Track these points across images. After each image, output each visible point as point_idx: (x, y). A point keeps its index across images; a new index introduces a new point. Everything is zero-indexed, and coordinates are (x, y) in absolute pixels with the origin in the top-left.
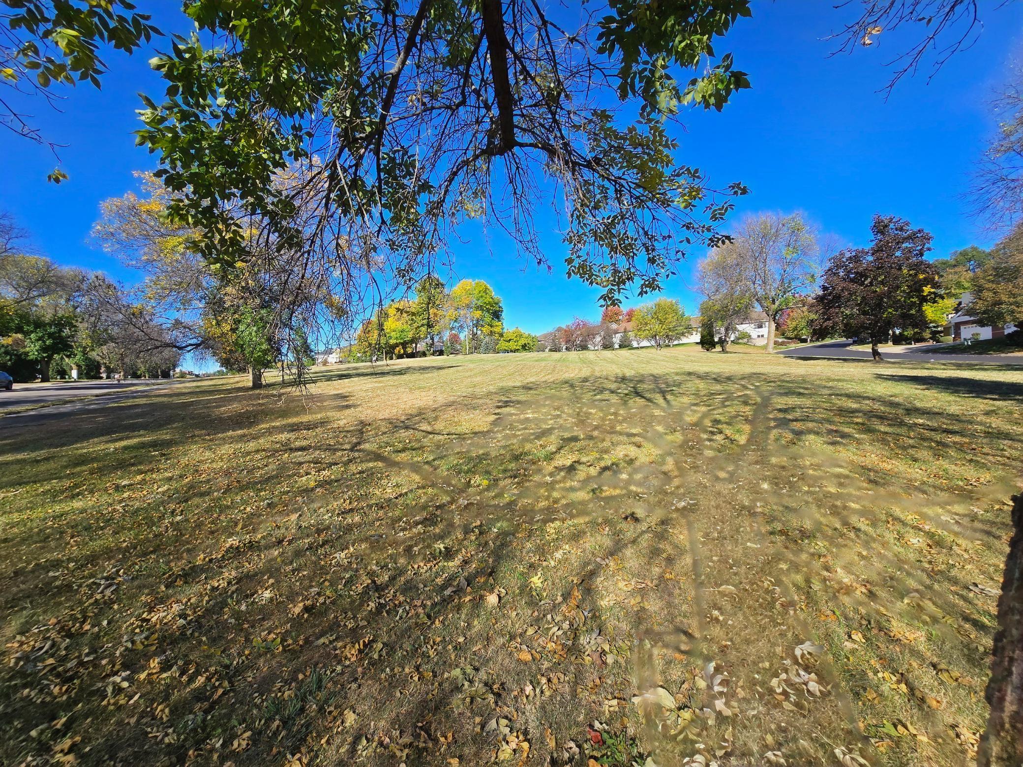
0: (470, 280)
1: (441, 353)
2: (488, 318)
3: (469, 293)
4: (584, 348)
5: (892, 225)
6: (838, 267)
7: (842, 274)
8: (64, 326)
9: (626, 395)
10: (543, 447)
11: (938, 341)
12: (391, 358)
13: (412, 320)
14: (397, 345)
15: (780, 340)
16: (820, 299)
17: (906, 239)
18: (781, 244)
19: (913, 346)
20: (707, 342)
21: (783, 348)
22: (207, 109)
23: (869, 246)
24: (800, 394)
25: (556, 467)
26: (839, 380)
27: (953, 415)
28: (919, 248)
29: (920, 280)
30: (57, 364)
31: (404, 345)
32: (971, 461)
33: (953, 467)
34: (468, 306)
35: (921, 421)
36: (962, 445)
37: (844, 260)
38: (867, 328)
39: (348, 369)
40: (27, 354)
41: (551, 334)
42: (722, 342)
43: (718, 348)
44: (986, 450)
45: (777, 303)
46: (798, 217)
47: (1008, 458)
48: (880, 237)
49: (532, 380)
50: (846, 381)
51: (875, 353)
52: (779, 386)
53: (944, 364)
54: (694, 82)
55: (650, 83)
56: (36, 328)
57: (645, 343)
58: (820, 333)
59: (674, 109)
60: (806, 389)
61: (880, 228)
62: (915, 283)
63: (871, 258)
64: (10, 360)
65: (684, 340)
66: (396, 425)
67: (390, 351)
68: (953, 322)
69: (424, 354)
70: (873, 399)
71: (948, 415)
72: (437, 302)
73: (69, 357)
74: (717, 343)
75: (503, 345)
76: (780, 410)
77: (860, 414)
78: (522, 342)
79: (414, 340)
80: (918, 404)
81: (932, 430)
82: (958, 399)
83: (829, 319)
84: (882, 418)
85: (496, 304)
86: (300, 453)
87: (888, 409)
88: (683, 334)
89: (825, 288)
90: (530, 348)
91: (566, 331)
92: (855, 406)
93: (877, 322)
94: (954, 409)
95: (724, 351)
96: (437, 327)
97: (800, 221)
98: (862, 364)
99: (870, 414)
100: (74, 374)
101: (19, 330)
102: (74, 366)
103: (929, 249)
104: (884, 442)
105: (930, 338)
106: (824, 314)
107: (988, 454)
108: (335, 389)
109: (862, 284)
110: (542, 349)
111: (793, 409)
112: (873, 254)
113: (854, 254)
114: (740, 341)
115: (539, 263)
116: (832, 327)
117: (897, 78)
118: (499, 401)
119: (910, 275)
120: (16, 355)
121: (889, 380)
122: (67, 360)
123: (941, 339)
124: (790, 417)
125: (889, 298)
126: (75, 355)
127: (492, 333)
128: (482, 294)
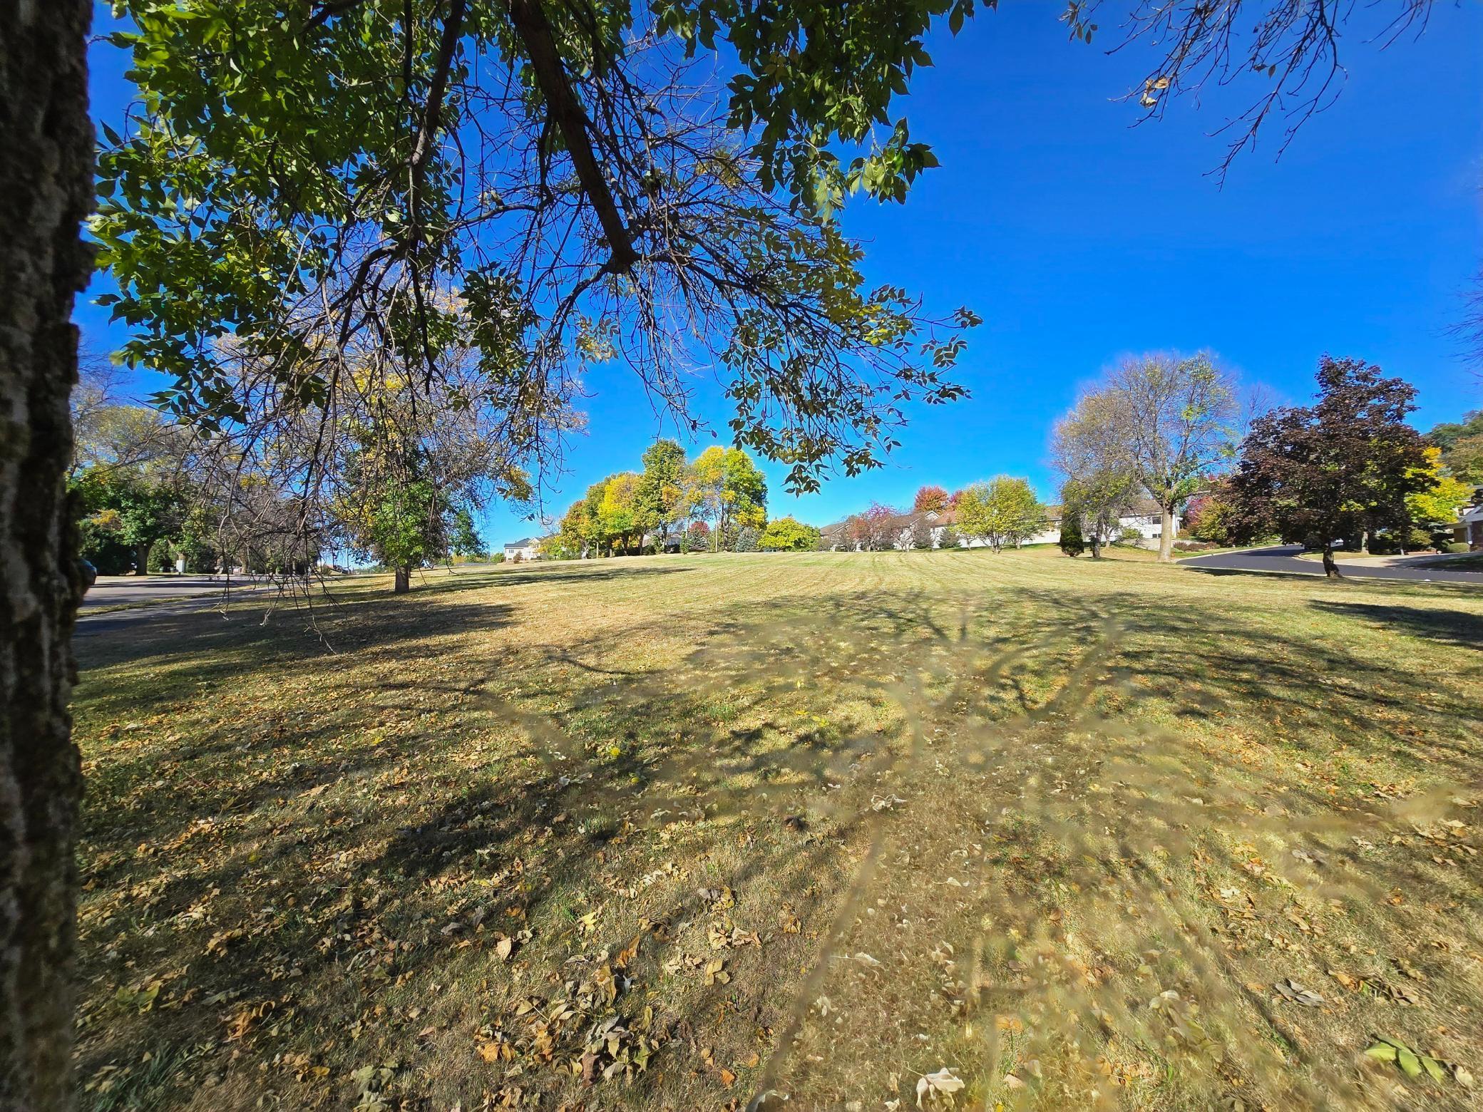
0: (721, 447)
1: (677, 549)
2: (746, 500)
3: (718, 465)
4: (888, 547)
5: (1350, 373)
6: (1265, 434)
7: (1270, 445)
8: (171, 501)
9: (910, 620)
10: (735, 698)
11: (1445, 550)
12: (607, 555)
13: (637, 501)
14: (615, 537)
15: (1188, 543)
16: (1239, 482)
17: (1373, 394)
18: (1180, 400)
19: (1402, 556)
20: (1071, 544)
21: (1192, 556)
22: (172, 214)
23: (1312, 404)
24: (1174, 629)
25: (733, 732)
26: (1247, 609)
27: (1404, 673)
28: (1395, 406)
29: (1399, 456)
30: (162, 551)
31: (625, 535)
32: (1399, 753)
33: (1363, 763)
34: (717, 484)
35: (1345, 681)
36: (1395, 724)
37: (1274, 423)
38: (1316, 528)
39: (542, 569)
40: (122, 537)
41: (839, 526)
42: (1094, 542)
43: (1088, 553)
44: (1432, 735)
45: (1175, 487)
46: (1206, 359)
47: (1463, 752)
48: (1332, 390)
49: (784, 593)
50: (1259, 610)
51: (1329, 567)
52: (1148, 615)
53: (1442, 588)
54: (859, 163)
55: (801, 166)
56: (135, 502)
57: (977, 543)
58: (1241, 535)
59: (839, 202)
60: (1186, 621)
61: (1331, 376)
62: (1390, 460)
63: (1316, 422)
64: (99, 545)
65: (1037, 539)
66: (551, 655)
67: (605, 545)
68: (1469, 520)
69: (652, 551)
70: (1285, 642)
71: (1396, 672)
72: (674, 477)
73: (175, 542)
74: (1087, 544)
75: (768, 540)
76: (1127, 655)
77: (1252, 666)
78: (795, 536)
79: (639, 531)
80: (1355, 653)
81: (1357, 697)
82: (1424, 647)
83: (1252, 512)
84: (1283, 673)
85: (759, 481)
86: (394, 692)
87: (1300, 659)
88: (1034, 530)
89: (1245, 466)
90: (806, 545)
91: (858, 522)
92: (1250, 651)
93: (1330, 519)
94: (1410, 664)
95: (1096, 557)
96: (671, 513)
97: (1208, 367)
98: (1306, 583)
99: (1267, 667)
100: (179, 565)
101: (113, 503)
102: (181, 556)
103: (1412, 409)
104: (1268, 714)
105: (1433, 545)
106: (1244, 504)
107: (1431, 744)
108: (504, 597)
109: (1304, 460)
110: (824, 547)
111: (1148, 654)
112: (1320, 416)
113: (1288, 415)
114: (1125, 542)
115: (694, 427)
116: (1259, 525)
117: (1233, 154)
118: (718, 624)
119: (1382, 448)
120: (108, 538)
121: (1328, 610)
122: (172, 546)
123: (1450, 546)
124: (1138, 666)
125: (1349, 482)
126: (183, 539)
127: (750, 523)
128: (738, 466)
